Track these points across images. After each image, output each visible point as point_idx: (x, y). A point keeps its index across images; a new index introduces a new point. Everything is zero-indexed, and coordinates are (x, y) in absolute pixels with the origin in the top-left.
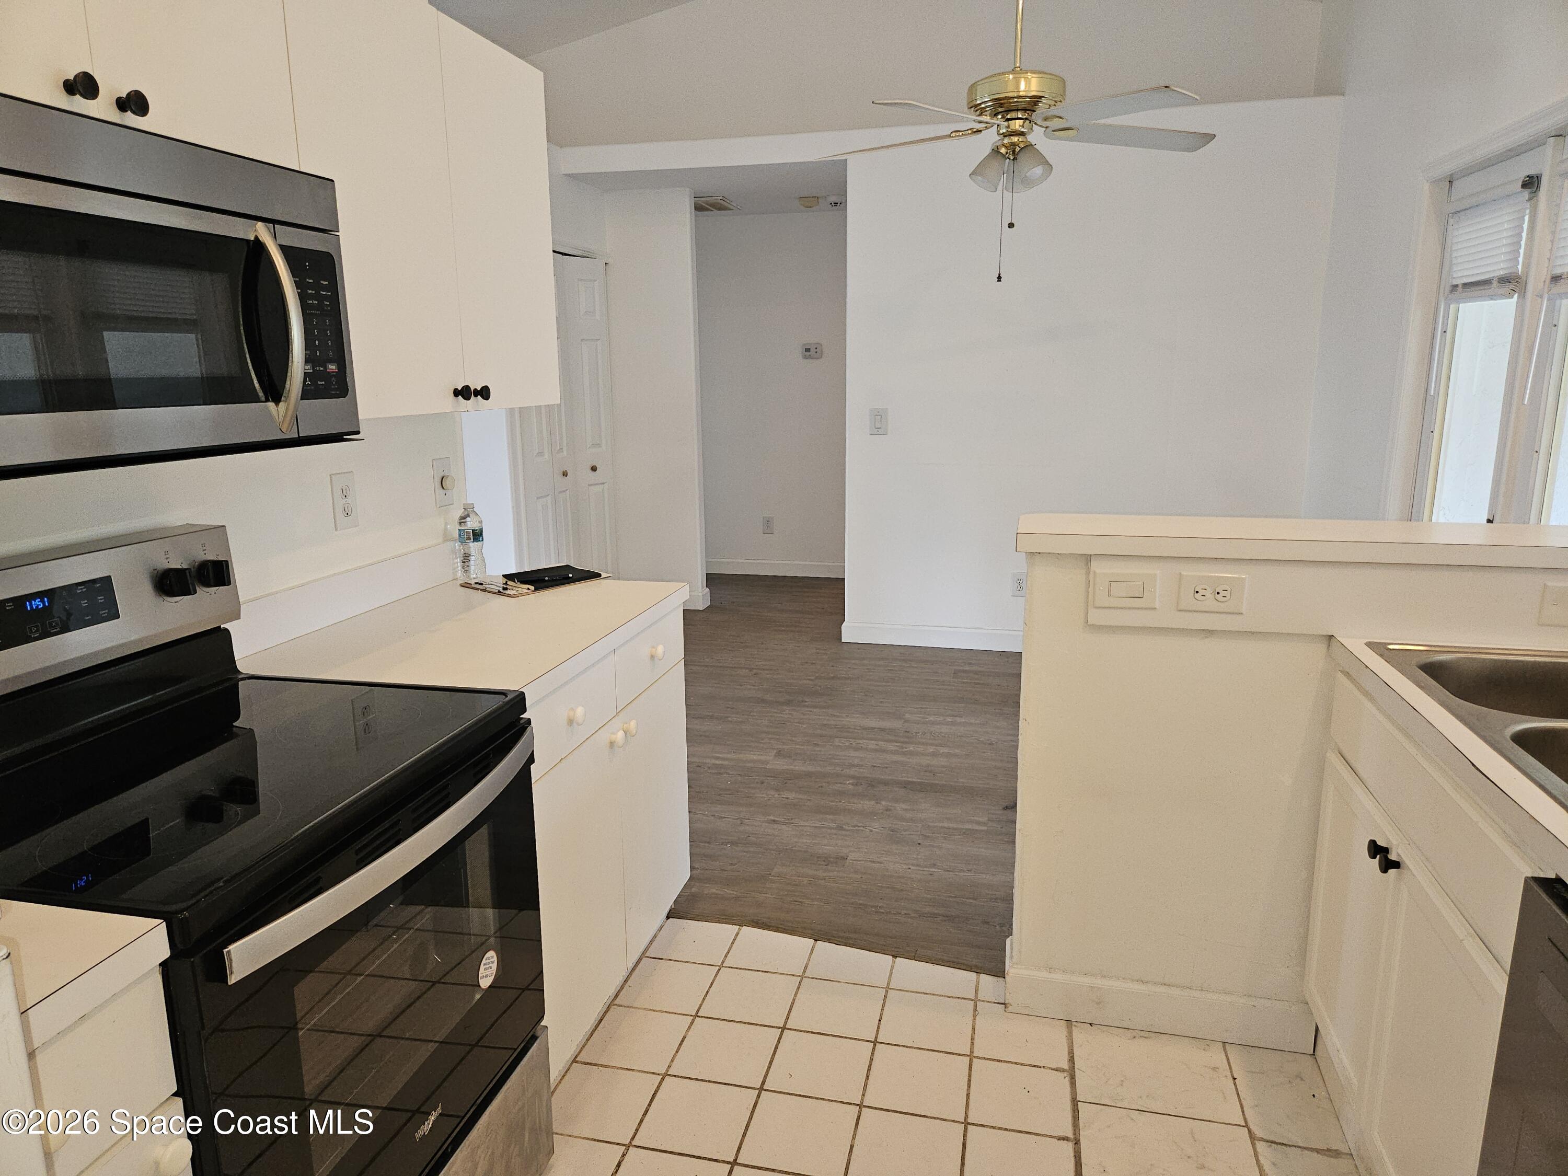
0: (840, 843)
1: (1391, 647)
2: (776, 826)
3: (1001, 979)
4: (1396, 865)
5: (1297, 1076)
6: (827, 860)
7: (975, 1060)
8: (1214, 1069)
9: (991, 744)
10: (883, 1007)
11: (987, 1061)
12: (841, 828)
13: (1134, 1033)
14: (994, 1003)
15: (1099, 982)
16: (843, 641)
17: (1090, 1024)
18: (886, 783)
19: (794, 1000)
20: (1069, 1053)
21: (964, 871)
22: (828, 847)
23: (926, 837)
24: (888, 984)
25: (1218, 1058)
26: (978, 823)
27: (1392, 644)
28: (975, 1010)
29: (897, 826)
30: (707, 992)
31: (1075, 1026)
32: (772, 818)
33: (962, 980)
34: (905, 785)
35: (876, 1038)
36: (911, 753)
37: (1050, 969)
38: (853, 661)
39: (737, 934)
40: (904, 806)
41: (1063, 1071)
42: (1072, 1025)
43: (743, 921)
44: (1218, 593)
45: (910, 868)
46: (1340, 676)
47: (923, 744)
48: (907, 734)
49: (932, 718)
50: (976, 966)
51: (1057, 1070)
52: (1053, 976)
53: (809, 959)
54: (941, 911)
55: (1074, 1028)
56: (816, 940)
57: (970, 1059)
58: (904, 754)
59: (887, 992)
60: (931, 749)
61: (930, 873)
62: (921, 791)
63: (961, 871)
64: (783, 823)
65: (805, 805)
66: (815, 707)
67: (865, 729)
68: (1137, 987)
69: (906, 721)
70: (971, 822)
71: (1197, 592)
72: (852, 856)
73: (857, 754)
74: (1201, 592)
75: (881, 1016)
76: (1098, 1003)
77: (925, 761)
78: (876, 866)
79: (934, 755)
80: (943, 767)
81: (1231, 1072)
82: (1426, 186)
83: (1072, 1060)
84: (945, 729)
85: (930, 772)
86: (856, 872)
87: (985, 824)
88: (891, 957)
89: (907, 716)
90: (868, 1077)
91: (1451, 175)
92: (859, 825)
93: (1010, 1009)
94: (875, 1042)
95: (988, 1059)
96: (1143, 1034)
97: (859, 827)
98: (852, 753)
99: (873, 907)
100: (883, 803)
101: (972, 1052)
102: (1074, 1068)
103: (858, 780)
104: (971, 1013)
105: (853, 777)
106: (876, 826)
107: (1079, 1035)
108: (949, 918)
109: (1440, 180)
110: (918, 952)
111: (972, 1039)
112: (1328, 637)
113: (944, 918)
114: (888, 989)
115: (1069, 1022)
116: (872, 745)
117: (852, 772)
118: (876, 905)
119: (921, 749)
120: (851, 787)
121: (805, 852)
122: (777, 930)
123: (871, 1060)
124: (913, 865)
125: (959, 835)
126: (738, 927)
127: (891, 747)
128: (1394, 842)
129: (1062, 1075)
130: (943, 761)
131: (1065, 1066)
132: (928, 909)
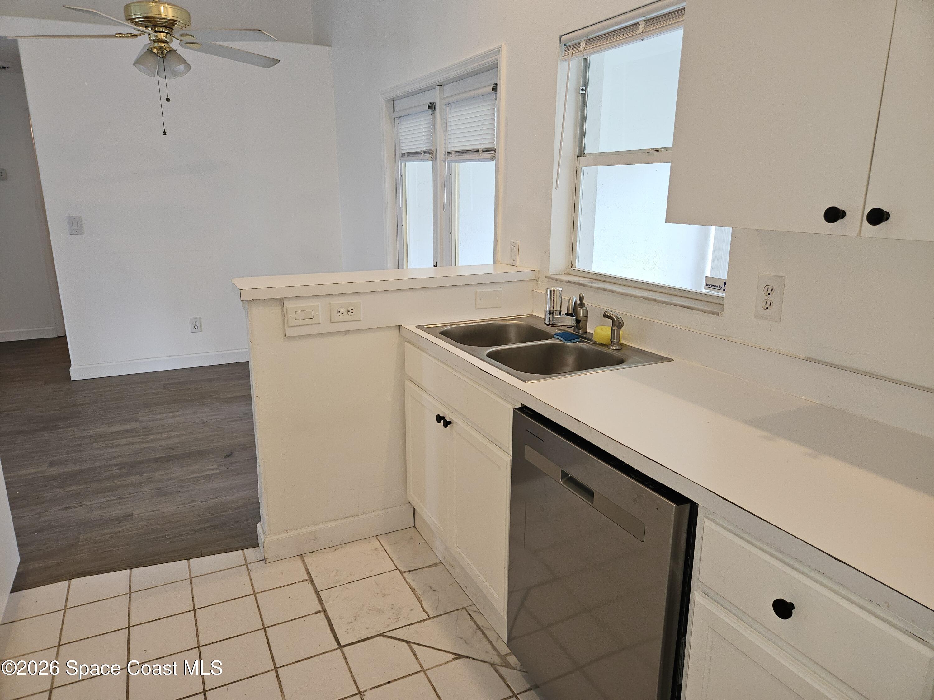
0: (124, 507)
1: (425, 327)
2: (70, 510)
3: (257, 548)
4: (450, 423)
5: (411, 538)
6: (118, 520)
7: (257, 595)
8: (376, 549)
9: (204, 423)
10: (192, 589)
11: (264, 592)
12: (121, 498)
13: (335, 548)
14: (257, 561)
15: (314, 528)
16: (72, 379)
17: (312, 552)
18: (141, 462)
19: (129, 608)
20: (306, 570)
21: (214, 499)
22: (117, 511)
23: (181, 487)
24: (190, 576)
25: (376, 544)
26: (213, 469)
27: (426, 325)
28: (248, 569)
29: (160, 486)
30: (62, 629)
31: (305, 556)
32: (64, 506)
33: (235, 557)
34: (156, 460)
35: (194, 607)
36: (152, 441)
37: (287, 531)
38: (86, 392)
39: (69, 586)
40: (160, 473)
41: (306, 580)
42: (302, 556)
43: (70, 577)
44: (349, 311)
45: (178, 507)
46: (406, 343)
47: (159, 433)
48: (145, 430)
49: (159, 416)
50: (240, 547)
51: (303, 581)
52: (289, 534)
53: (130, 582)
54: (208, 524)
55: (304, 558)
56: (131, 569)
57: (255, 595)
58: (148, 442)
59: (191, 580)
60: (166, 435)
61: (193, 506)
62: (168, 461)
63: (211, 499)
64: (76, 507)
65: (87, 491)
66: (69, 427)
67: (112, 433)
68: (333, 524)
69: (141, 422)
70: (208, 470)
71: (339, 312)
72: (135, 513)
73: (114, 450)
74: (341, 312)
75: (192, 595)
76: (315, 540)
77: (164, 443)
78: (154, 513)
79: (169, 437)
80: (177, 443)
81: (383, 548)
82: (384, 102)
83: (309, 573)
84: (171, 421)
85: (170, 448)
86: (142, 521)
87: (217, 469)
88: (186, 561)
89: (141, 418)
90: (197, 630)
91: (394, 98)
92: (133, 492)
93: (268, 561)
94: (194, 610)
95: (264, 591)
96: (339, 547)
97: (133, 493)
98: (110, 450)
99: (162, 537)
100: (145, 475)
101: (254, 591)
102: (311, 576)
103: (121, 466)
104: (246, 572)
105: (117, 465)
106: (146, 490)
107: (308, 560)
108: (214, 527)
109: (389, 100)
110: (203, 552)
111: (252, 585)
112: (398, 327)
113: (210, 528)
114: (191, 578)
115: (301, 556)
116: (123, 442)
117: (115, 461)
118: (164, 534)
119: (158, 436)
120: (117, 471)
121: (101, 520)
122: (99, 573)
123: (196, 620)
124: (180, 505)
125: (203, 480)
126: (68, 581)
127: (137, 440)
128: (447, 413)
129: (306, 583)
130: (177, 440)
131: (307, 577)
132: (199, 527)
